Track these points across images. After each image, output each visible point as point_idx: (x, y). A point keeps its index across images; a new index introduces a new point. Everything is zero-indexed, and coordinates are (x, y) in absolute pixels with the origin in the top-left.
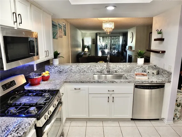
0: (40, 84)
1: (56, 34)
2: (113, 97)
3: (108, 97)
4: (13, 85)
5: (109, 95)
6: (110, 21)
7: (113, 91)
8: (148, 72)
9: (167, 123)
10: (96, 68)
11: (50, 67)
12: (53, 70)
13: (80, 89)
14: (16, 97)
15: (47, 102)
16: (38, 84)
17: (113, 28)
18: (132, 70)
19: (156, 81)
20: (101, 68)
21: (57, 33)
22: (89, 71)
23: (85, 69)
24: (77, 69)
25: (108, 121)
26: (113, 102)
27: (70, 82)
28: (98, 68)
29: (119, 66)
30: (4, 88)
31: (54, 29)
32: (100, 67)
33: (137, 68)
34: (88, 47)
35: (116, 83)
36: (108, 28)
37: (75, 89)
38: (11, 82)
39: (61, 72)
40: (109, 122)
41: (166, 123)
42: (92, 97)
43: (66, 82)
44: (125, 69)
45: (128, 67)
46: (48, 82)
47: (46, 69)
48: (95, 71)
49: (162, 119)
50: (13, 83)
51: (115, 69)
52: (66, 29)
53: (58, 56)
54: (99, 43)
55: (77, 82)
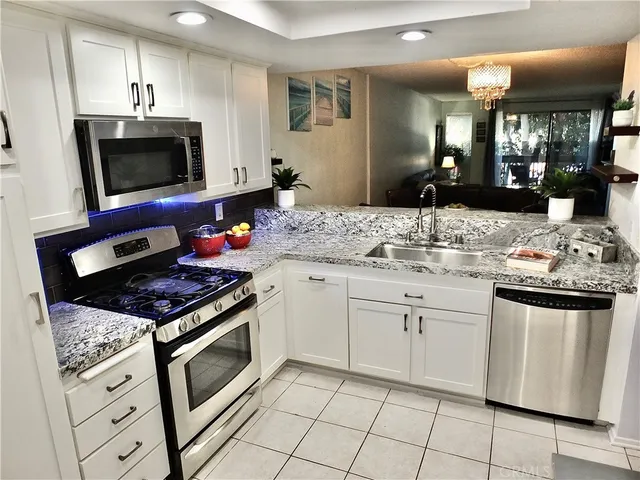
0: (219, 253)
1: (306, 116)
2: (421, 318)
3: (406, 316)
4: (141, 247)
5: (407, 310)
6: (497, 64)
7: (421, 297)
8: (576, 251)
9: (616, 440)
10: (395, 222)
11: (268, 214)
12: (273, 221)
13: (323, 280)
14: (147, 277)
15: (197, 295)
16: (216, 253)
17: (507, 84)
18: (519, 239)
19: (574, 283)
20: (411, 224)
21: (309, 113)
22: (374, 233)
23: (361, 225)
24: (340, 224)
25: (407, 391)
26: (421, 332)
27: (297, 257)
28: (400, 224)
29: (472, 222)
30: (120, 253)
31: (298, 102)
32: (407, 221)
33: (536, 232)
34: (457, 154)
35: (431, 272)
36: (484, 88)
37: (310, 278)
38: (139, 241)
39: (294, 229)
40: (410, 395)
41: (613, 442)
42: (359, 309)
43: (287, 256)
44: (492, 235)
45: (503, 226)
46: (244, 252)
47: (256, 218)
48: (392, 232)
49: (606, 427)
50: (142, 244)
51: (456, 232)
52: (350, 96)
53: (295, 183)
54: (501, 138)
55: (316, 260)
